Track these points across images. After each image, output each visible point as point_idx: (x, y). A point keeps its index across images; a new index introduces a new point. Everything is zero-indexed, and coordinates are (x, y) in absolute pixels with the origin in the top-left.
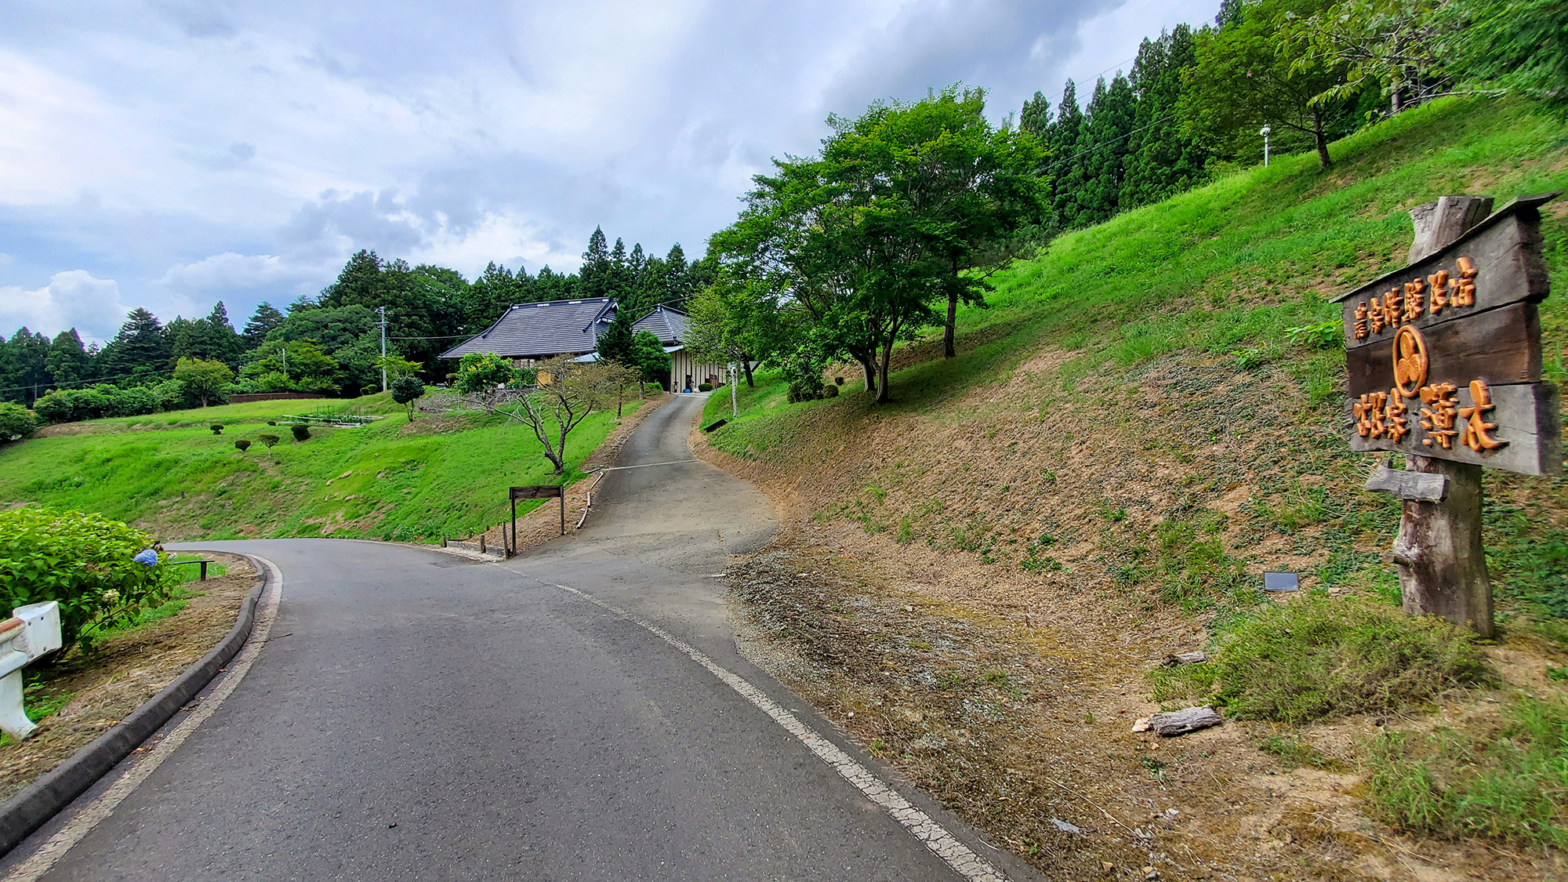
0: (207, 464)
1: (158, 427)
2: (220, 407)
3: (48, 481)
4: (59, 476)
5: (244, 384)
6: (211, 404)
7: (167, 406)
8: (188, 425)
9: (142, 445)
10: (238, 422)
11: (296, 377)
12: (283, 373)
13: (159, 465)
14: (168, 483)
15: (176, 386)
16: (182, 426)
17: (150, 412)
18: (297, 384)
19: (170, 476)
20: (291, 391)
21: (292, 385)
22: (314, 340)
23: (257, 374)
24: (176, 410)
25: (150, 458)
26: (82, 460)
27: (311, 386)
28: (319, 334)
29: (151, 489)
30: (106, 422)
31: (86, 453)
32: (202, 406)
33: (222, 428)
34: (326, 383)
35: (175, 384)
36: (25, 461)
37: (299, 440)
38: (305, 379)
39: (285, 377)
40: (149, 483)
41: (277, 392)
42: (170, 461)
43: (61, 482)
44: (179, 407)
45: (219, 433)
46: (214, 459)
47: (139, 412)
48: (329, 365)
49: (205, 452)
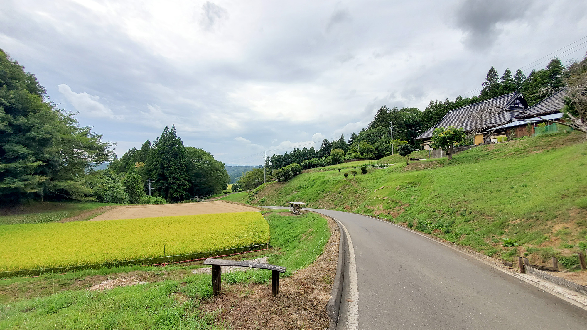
0: (336, 182)
1: (326, 170)
2: (341, 164)
3: (302, 186)
4: (304, 184)
5: (348, 157)
6: (339, 163)
7: (329, 164)
8: (333, 169)
9: (321, 175)
10: (345, 168)
11: (362, 154)
12: (358, 152)
13: (324, 182)
14: (326, 188)
15: (331, 158)
16: (331, 170)
17: (325, 166)
18: (362, 156)
19: (327, 186)
20: (360, 158)
21: (361, 156)
22: (367, 141)
23: (351, 154)
24: (330, 165)
25: (322, 179)
26: (309, 180)
27: (366, 156)
28: (369, 138)
29: (322, 190)
30: (316, 169)
31: (310, 178)
32: (337, 164)
33: (341, 170)
34: (371, 155)
35: (330, 157)
36: (298, 180)
37: (364, 174)
38: (365, 154)
39: (359, 154)
40: (322, 188)
41: (357, 159)
42: (327, 181)
43: (304, 186)
44: (332, 164)
45: (340, 171)
46: (338, 180)
47: (322, 166)
48: (372, 149)
49: (336, 177)
